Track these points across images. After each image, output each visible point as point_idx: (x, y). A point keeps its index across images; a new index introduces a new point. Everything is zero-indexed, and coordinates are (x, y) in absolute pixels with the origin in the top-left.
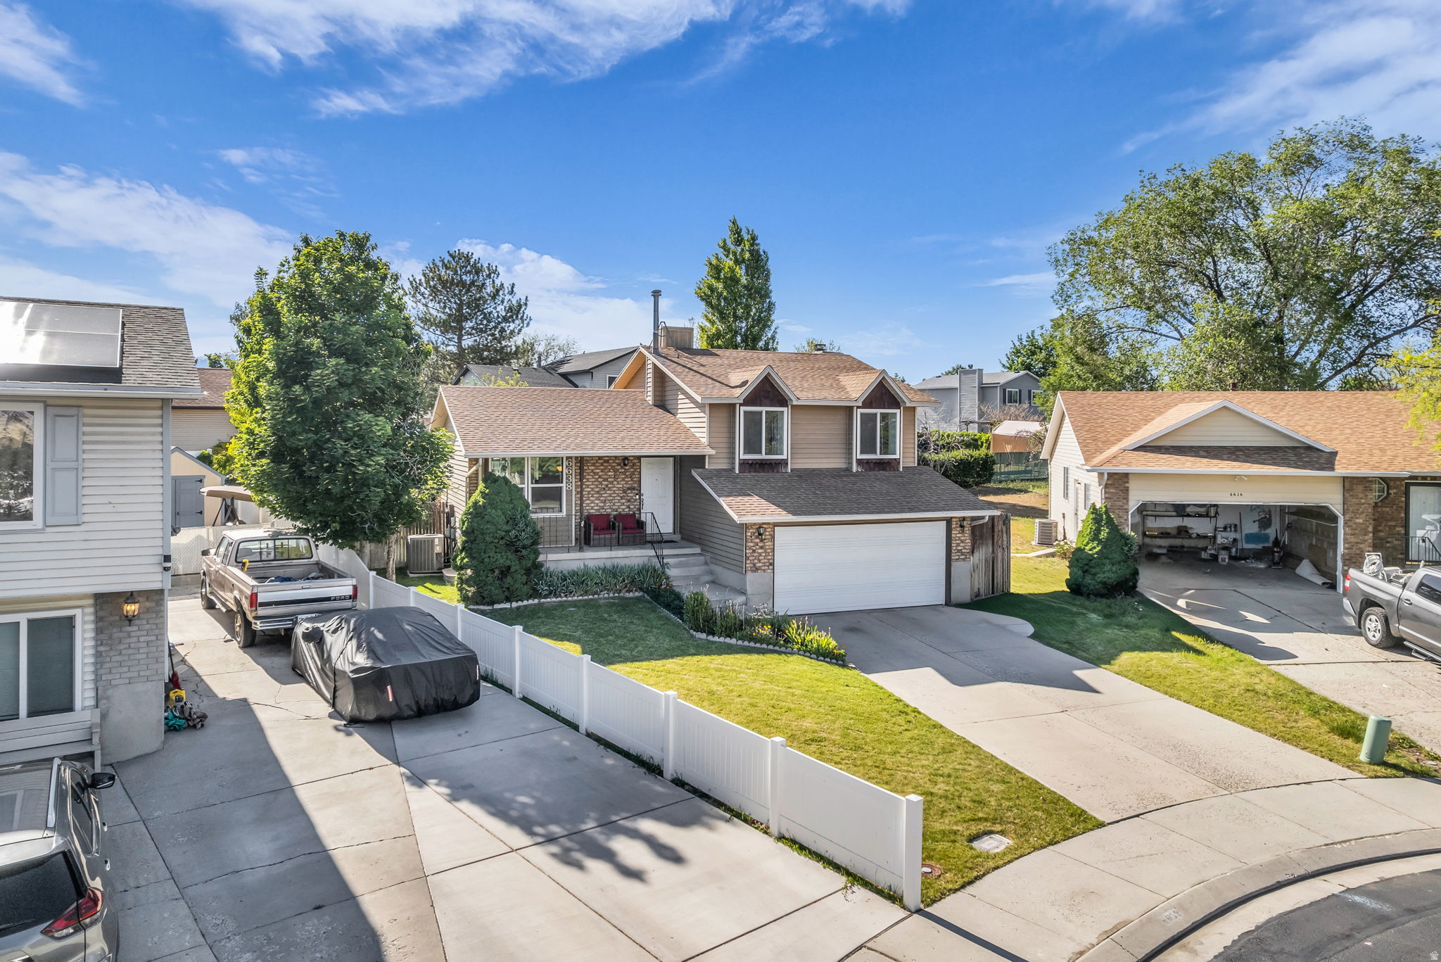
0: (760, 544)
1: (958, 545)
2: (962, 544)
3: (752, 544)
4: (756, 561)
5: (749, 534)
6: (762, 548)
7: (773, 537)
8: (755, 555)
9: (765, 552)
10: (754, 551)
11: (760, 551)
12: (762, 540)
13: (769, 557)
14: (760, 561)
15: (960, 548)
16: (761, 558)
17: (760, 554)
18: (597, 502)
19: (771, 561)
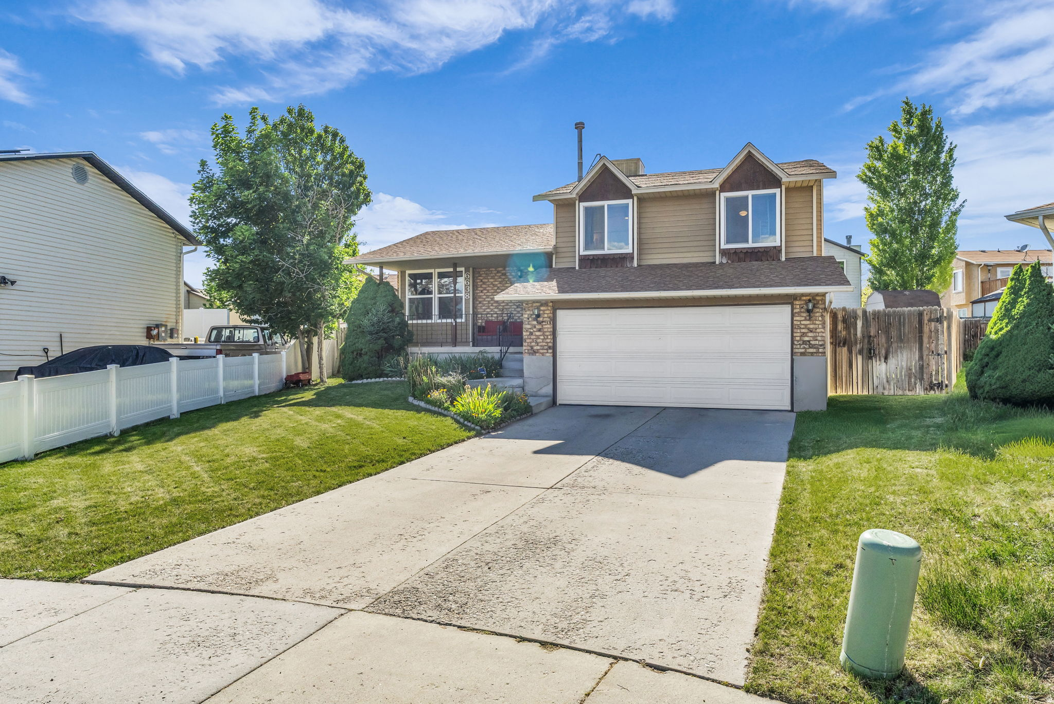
0: (538, 327)
1: (804, 334)
2: (810, 334)
3: (529, 326)
4: (533, 344)
5: (526, 316)
6: (539, 330)
7: (554, 321)
8: (532, 337)
9: (543, 335)
10: (531, 334)
11: (538, 333)
12: (539, 323)
13: (548, 341)
14: (537, 344)
15: (806, 339)
16: (538, 341)
17: (538, 337)
18: (496, 310)
19: (550, 344)
